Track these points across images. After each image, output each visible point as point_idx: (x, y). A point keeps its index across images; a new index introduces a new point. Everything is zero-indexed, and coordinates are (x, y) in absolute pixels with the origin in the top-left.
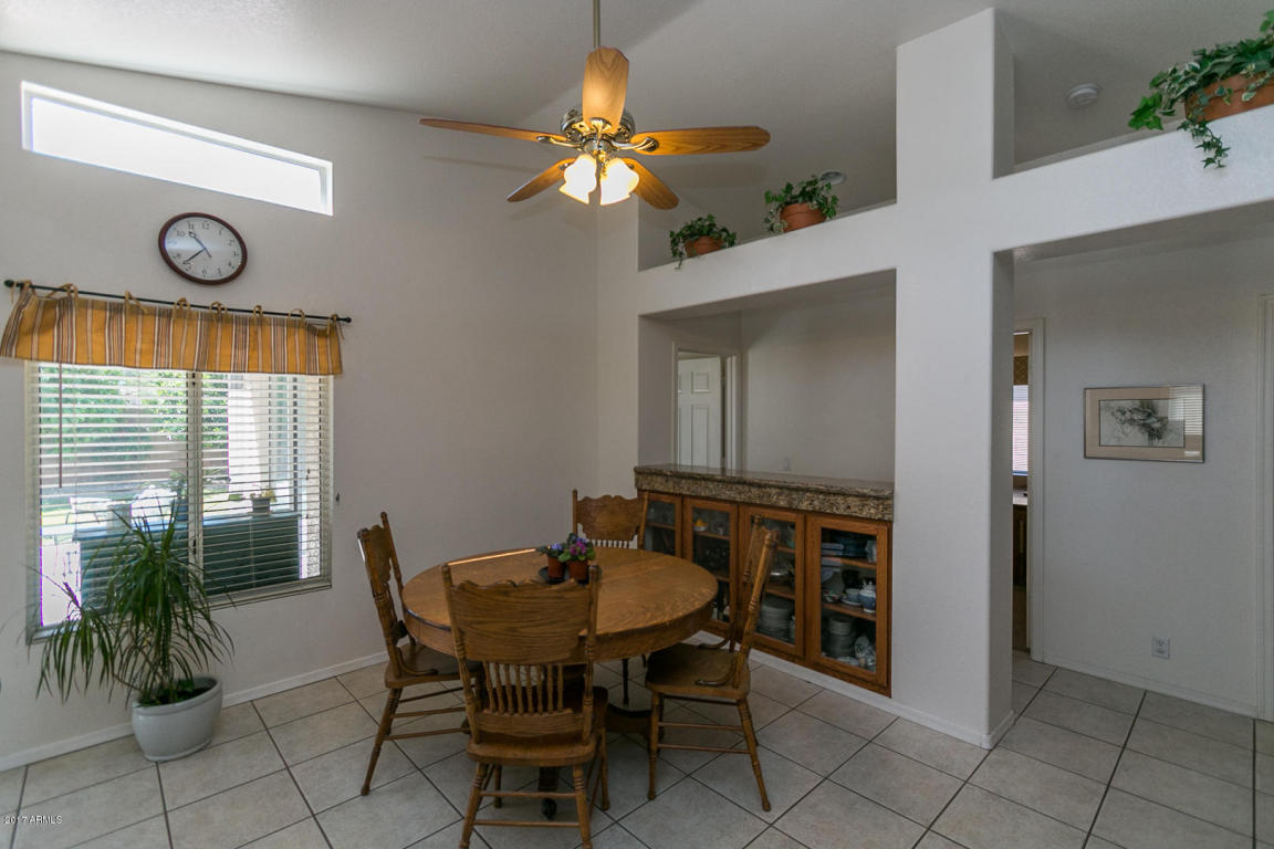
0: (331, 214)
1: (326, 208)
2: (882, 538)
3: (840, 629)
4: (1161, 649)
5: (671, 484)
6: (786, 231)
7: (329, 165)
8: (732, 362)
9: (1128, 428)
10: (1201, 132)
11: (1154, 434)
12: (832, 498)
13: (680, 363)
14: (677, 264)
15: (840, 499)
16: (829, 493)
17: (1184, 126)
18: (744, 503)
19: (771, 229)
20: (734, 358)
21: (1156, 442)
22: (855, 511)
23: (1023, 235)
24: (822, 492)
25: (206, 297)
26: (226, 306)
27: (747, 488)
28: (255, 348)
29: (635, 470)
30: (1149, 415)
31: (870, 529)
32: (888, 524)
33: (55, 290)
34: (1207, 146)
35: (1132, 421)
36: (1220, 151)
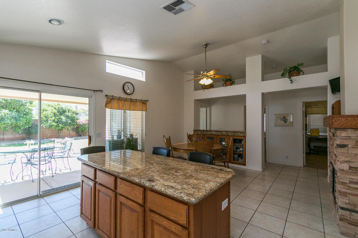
0: (145, 81)
1: (144, 80)
2: (244, 139)
3: (236, 156)
4: (287, 157)
5: (202, 133)
6: (225, 86)
7: (144, 72)
8: (208, 109)
9: (281, 121)
10: (290, 79)
11: (285, 122)
12: (235, 133)
13: (201, 109)
14: (203, 90)
15: (237, 133)
16: (235, 132)
17: (288, 77)
18: (218, 135)
19: (223, 86)
20: (209, 108)
21: (286, 123)
22: (240, 135)
23: (266, 91)
24: (233, 132)
25: (129, 97)
26: (132, 99)
27: (218, 132)
28: (135, 106)
29: (194, 130)
30: (285, 119)
31: (242, 138)
32: (245, 137)
33: (111, 96)
34: (291, 80)
35: (282, 120)
36: (292, 82)
